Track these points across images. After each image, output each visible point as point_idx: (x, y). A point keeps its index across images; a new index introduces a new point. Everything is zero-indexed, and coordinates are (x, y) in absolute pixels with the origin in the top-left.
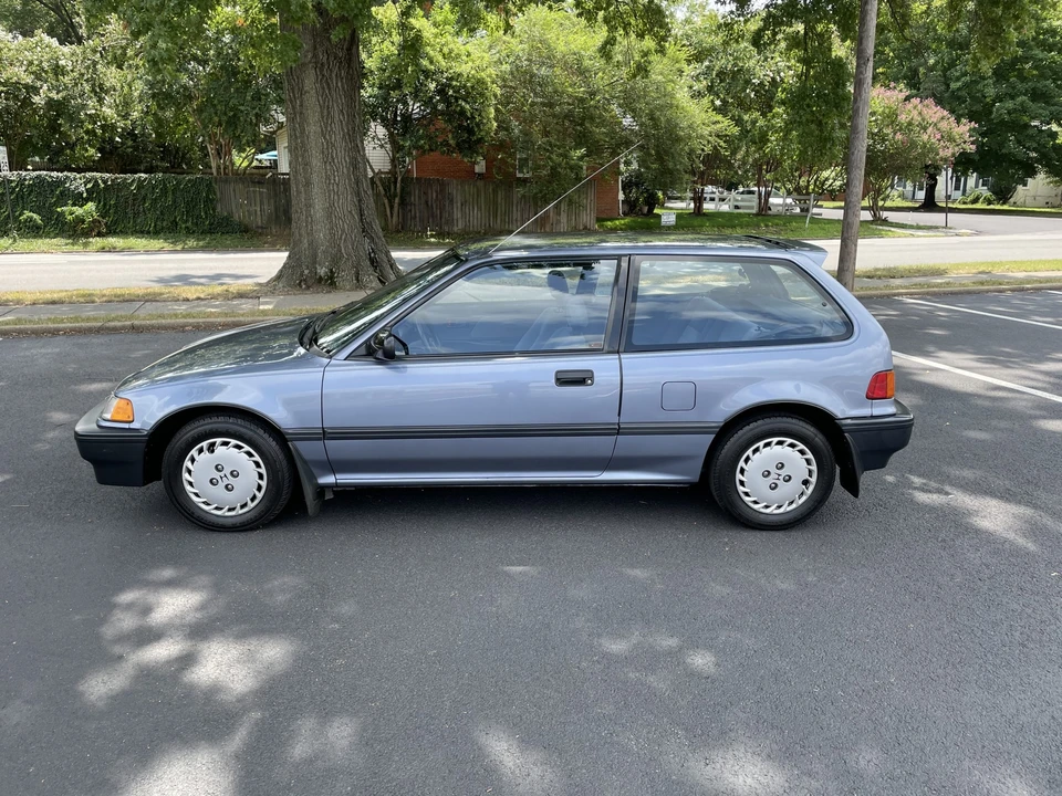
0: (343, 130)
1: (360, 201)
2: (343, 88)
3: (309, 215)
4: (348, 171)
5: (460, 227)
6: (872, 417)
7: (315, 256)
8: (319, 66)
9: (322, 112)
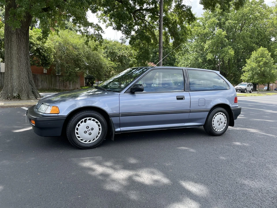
0: (24, 53)
1: (28, 74)
2: (25, 41)
3: (11, 77)
4: (25, 65)
5: (40, 87)
6: (235, 107)
7: (13, 90)
8: (18, 34)
9: (18, 48)
